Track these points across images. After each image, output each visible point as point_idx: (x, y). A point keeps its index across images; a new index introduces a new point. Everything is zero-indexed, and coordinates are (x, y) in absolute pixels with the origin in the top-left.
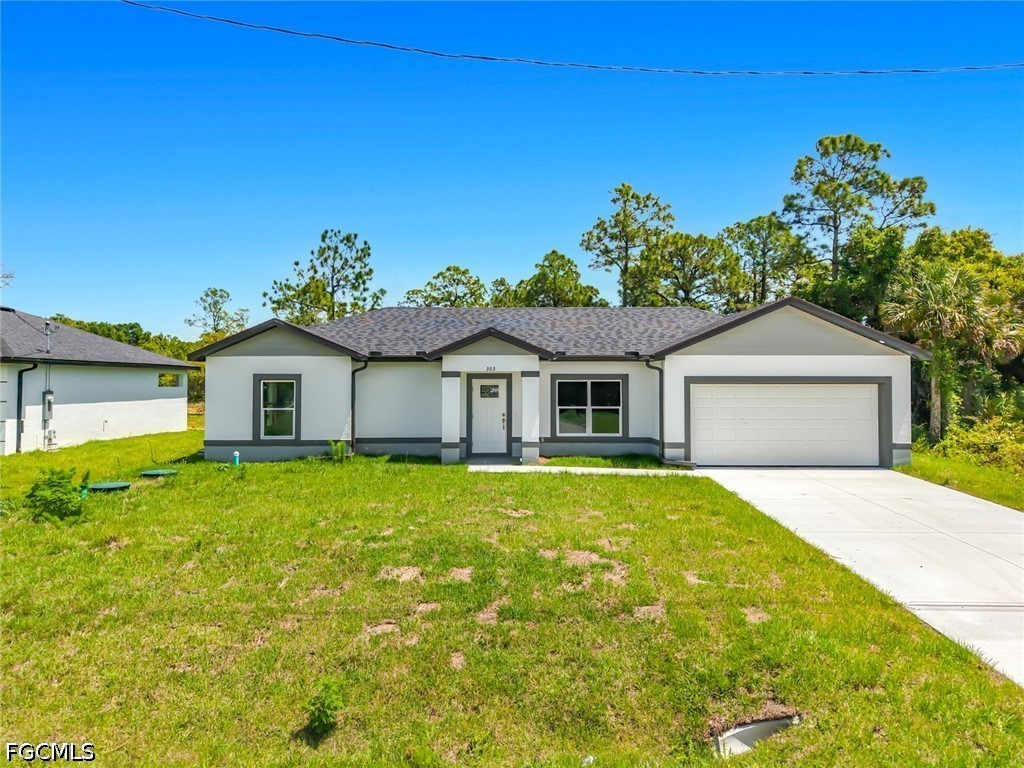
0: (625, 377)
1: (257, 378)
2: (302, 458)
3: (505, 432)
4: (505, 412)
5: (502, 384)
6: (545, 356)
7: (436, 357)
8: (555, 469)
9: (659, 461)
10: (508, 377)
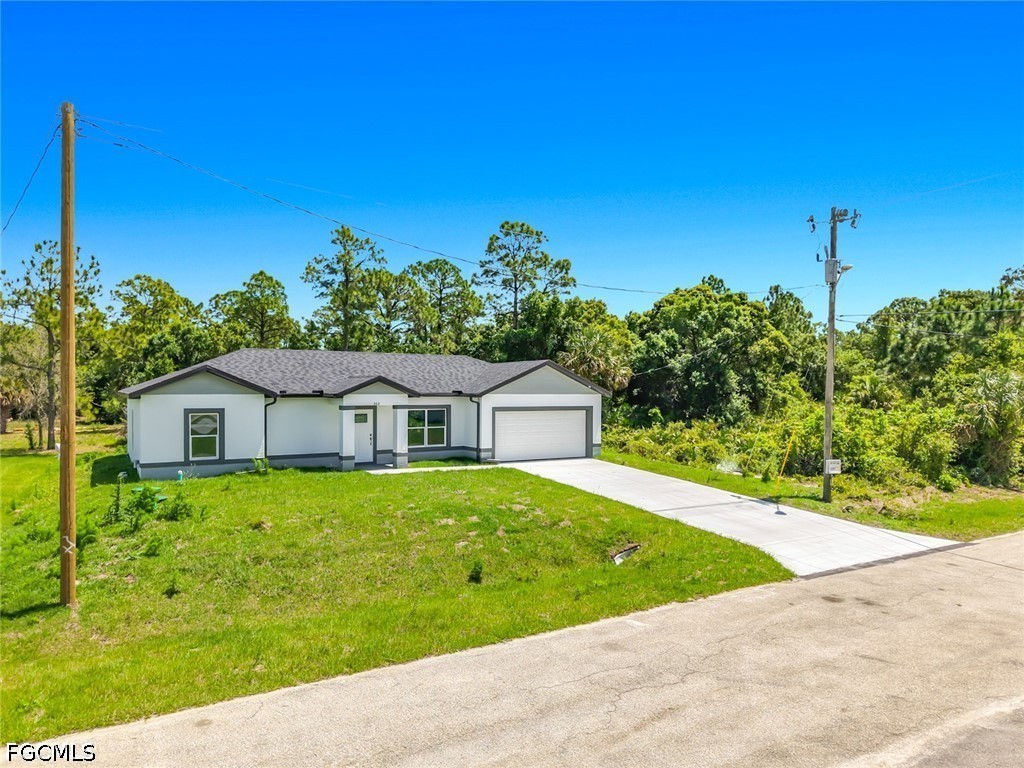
0: (449, 407)
1: (187, 412)
2: (231, 473)
3: (372, 447)
4: (372, 433)
5: (370, 413)
6: (412, 394)
7: (340, 396)
8: (431, 469)
9: (478, 461)
10: (374, 408)
